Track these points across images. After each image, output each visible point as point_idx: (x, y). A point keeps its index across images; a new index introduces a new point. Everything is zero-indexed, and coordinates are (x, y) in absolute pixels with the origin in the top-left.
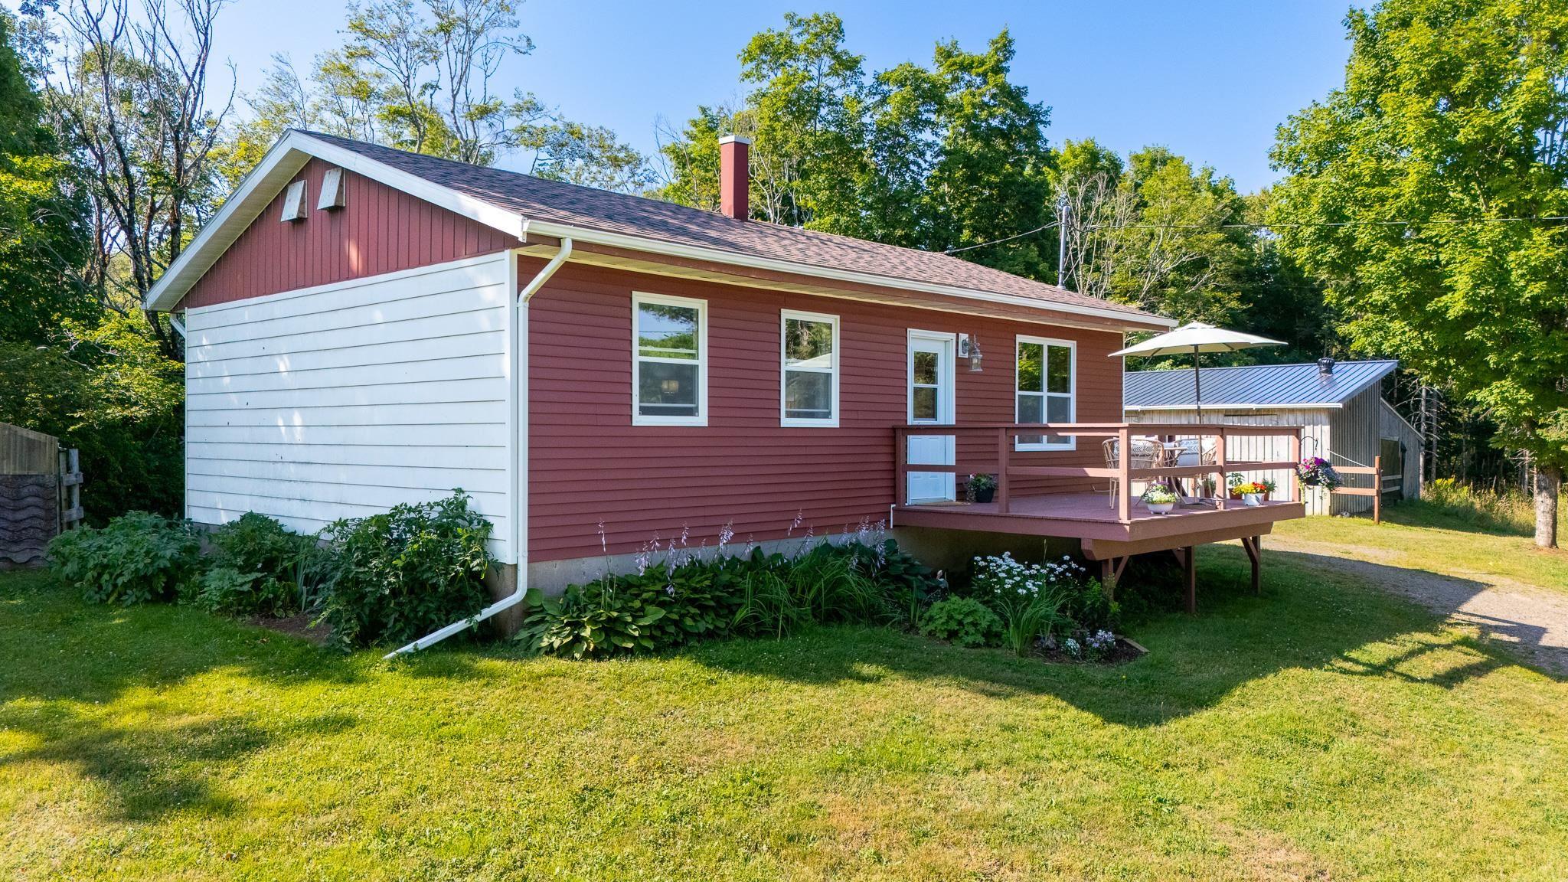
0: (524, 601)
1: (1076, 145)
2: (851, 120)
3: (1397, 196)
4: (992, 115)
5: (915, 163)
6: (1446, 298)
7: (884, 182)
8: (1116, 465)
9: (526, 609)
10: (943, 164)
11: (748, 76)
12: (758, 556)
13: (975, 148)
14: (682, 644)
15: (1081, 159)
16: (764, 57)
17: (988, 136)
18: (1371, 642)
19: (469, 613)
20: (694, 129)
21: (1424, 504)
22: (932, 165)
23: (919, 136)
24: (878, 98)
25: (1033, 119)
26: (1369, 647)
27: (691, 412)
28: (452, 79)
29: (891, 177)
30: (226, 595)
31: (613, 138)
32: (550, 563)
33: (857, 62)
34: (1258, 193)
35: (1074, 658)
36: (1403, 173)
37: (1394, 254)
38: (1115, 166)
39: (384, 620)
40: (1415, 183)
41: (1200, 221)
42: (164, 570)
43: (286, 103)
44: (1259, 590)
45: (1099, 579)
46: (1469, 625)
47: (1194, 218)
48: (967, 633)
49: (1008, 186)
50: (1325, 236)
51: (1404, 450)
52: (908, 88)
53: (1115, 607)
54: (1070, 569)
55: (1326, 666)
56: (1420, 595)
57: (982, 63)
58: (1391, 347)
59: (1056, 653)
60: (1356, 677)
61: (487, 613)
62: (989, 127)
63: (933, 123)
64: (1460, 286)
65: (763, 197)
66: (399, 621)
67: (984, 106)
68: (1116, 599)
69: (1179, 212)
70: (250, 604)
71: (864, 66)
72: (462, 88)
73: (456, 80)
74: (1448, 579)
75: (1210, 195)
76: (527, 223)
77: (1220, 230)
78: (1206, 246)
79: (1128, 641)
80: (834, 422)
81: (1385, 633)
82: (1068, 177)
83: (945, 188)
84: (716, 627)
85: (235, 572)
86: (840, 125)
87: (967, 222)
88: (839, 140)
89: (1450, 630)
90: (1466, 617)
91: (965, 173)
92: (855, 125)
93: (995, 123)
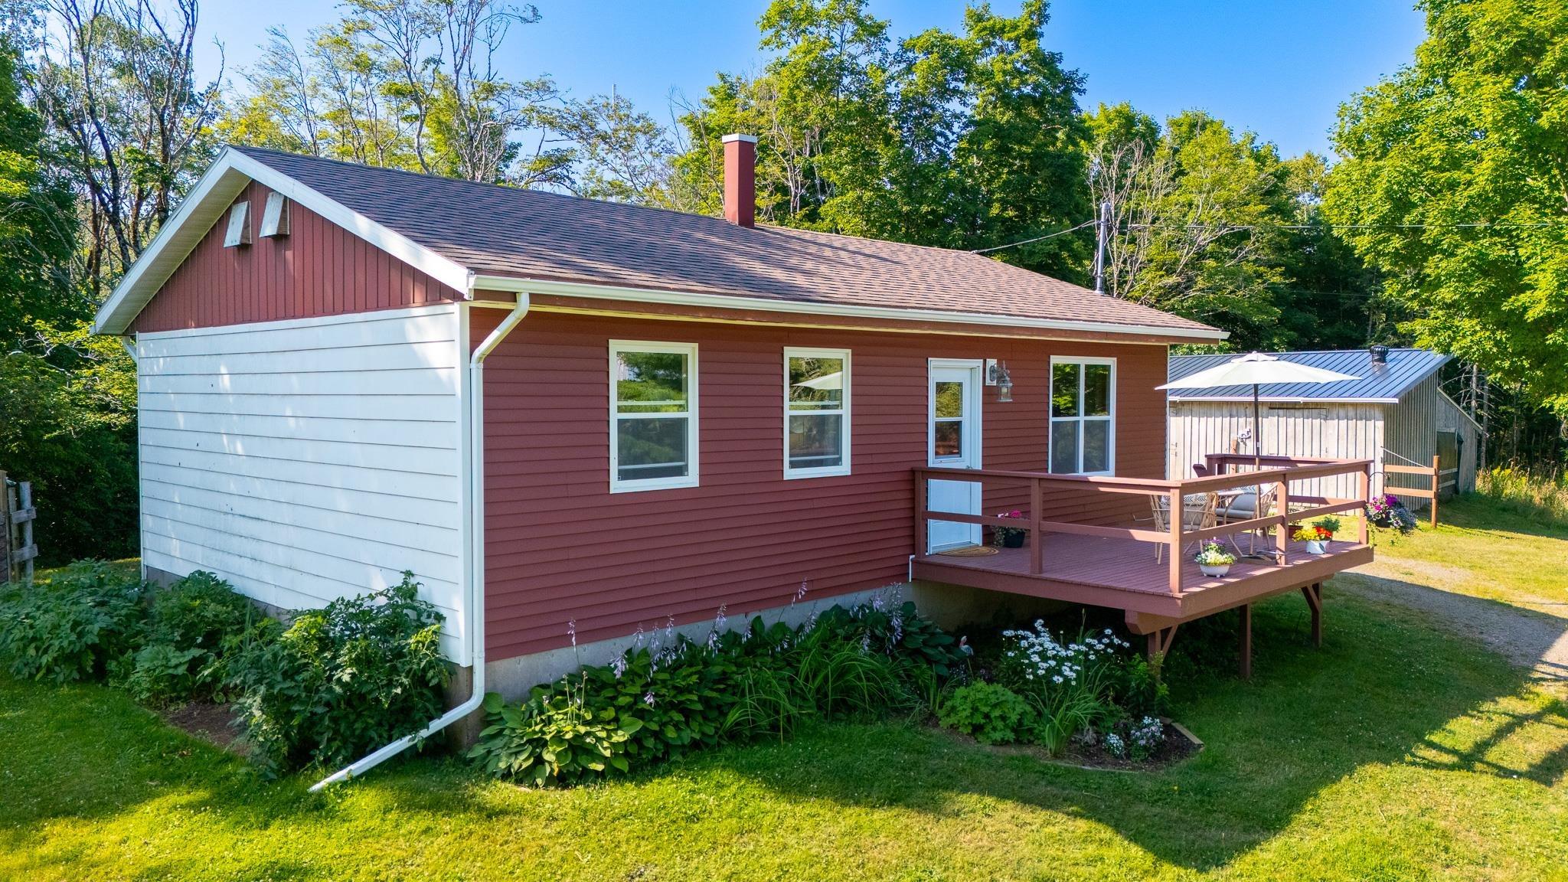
0: (481, 707)
1: (1111, 109)
2: (875, 91)
3: (1469, 184)
4: (1024, 83)
5: (942, 134)
6: (1524, 298)
7: (910, 154)
8: (1166, 528)
9: (484, 717)
10: (973, 135)
11: (766, 44)
12: (758, 628)
13: (1004, 117)
14: (663, 760)
15: (1115, 125)
16: (784, 24)
17: (1017, 104)
18: (1453, 717)
19: (415, 727)
20: (712, 96)
21: (1479, 498)
22: (960, 137)
23: (947, 106)
24: (903, 65)
25: (1067, 87)
26: (1453, 725)
27: (680, 471)
28: (455, 53)
29: (916, 149)
30: (157, 680)
31: (629, 107)
32: (512, 660)
33: (881, 27)
34: (1301, 157)
35: (1117, 757)
36: (1475, 156)
37: (1467, 249)
38: (1152, 130)
39: (317, 738)
40: (1489, 171)
41: (1242, 192)
42: (93, 647)
43: (284, 78)
44: (1320, 641)
45: (1145, 657)
46: (1556, 680)
47: (1237, 189)
48: (994, 729)
49: (1038, 159)
50: (1388, 225)
51: (1460, 442)
52: (935, 55)
53: (1163, 689)
54: (1110, 645)
55: (1408, 758)
56: (1497, 639)
57: (1015, 27)
58: (1461, 349)
59: (1096, 752)
60: (1442, 774)
61: (436, 725)
62: (1022, 96)
63: (962, 92)
64: (1543, 284)
65: (784, 169)
66: (335, 739)
67: (1018, 72)
68: (1164, 679)
69: (1219, 183)
70: (185, 689)
71: (889, 32)
72: (466, 64)
73: (459, 55)
74: (1524, 613)
75: (1252, 162)
76: (473, 279)
77: (1262, 202)
78: (1247, 218)
79: (1178, 726)
80: (844, 469)
81: (1468, 702)
82: (1101, 143)
83: (974, 160)
84: (703, 734)
85: (170, 650)
86: (863, 96)
87: (997, 196)
88: (863, 111)
89: (1538, 689)
90: (1552, 670)
91: (994, 144)
92: (879, 96)
93: (1027, 90)
